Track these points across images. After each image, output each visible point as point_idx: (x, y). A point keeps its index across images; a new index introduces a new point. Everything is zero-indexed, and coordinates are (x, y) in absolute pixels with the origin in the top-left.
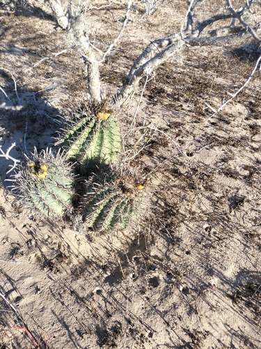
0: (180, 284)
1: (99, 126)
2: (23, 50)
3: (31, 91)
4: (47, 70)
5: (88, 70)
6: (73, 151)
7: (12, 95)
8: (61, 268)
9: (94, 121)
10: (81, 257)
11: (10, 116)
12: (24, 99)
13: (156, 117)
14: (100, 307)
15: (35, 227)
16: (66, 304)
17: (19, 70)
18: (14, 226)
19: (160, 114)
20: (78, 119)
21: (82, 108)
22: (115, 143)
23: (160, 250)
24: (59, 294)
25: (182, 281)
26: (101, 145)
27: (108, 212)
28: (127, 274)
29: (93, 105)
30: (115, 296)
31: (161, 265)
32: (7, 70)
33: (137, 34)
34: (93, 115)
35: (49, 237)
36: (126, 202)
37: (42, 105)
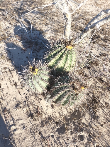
0: (95, 142)
1: (66, 52)
2: (38, 12)
3: (38, 30)
4: (46, 22)
5: (66, 23)
6: (51, 63)
7: (29, 31)
8: (37, 119)
9: (64, 50)
10: (47, 115)
11: (27, 41)
12: (34, 34)
13: (94, 49)
14: (52, 145)
15: (29, 95)
16: (36, 139)
17: (35, 21)
18: (20, 93)
19: (96, 48)
20: (57, 48)
21: (60, 43)
22: (73, 62)
23: (87, 120)
24: (34, 132)
25: (97, 141)
26: (65, 62)
27: (63, 98)
28: (68, 130)
29: (66, 41)
30: (60, 140)
31: (86, 129)
32: (29, 20)
33: (90, 8)
34: (65, 47)
35: (34, 101)
36: (74, 94)
37: (41, 38)
